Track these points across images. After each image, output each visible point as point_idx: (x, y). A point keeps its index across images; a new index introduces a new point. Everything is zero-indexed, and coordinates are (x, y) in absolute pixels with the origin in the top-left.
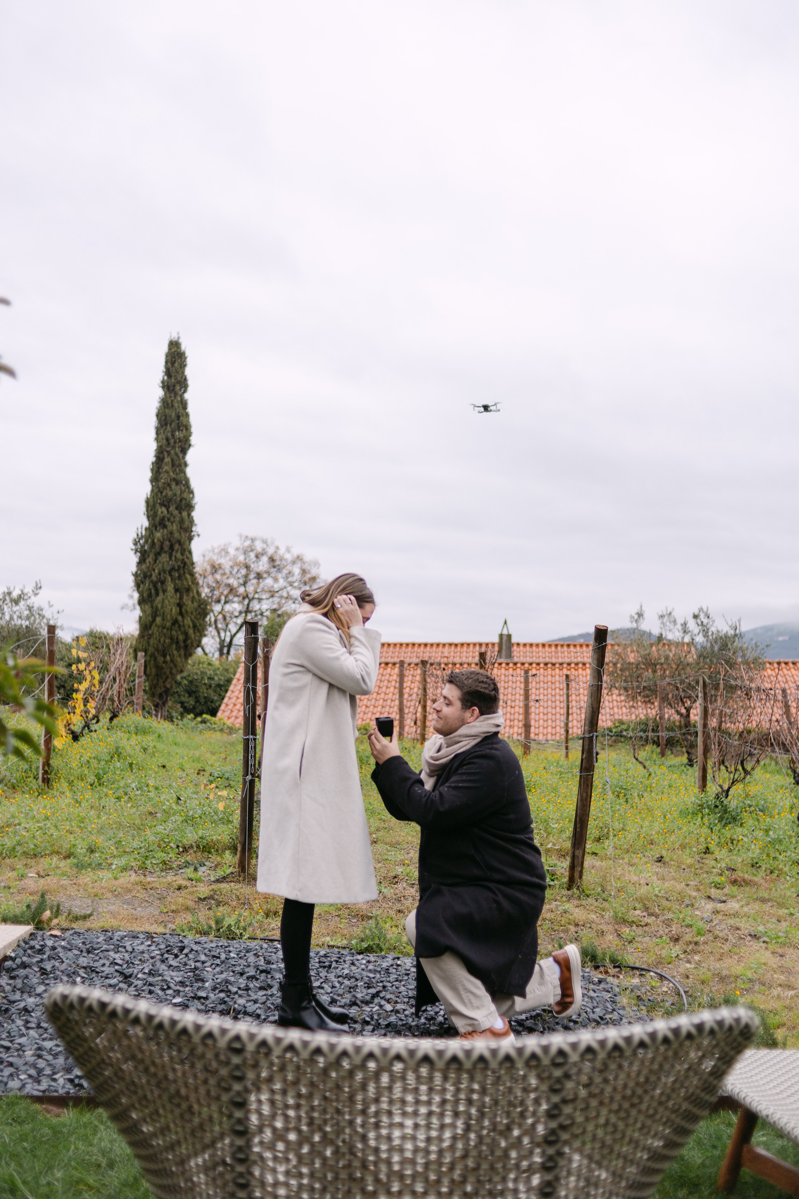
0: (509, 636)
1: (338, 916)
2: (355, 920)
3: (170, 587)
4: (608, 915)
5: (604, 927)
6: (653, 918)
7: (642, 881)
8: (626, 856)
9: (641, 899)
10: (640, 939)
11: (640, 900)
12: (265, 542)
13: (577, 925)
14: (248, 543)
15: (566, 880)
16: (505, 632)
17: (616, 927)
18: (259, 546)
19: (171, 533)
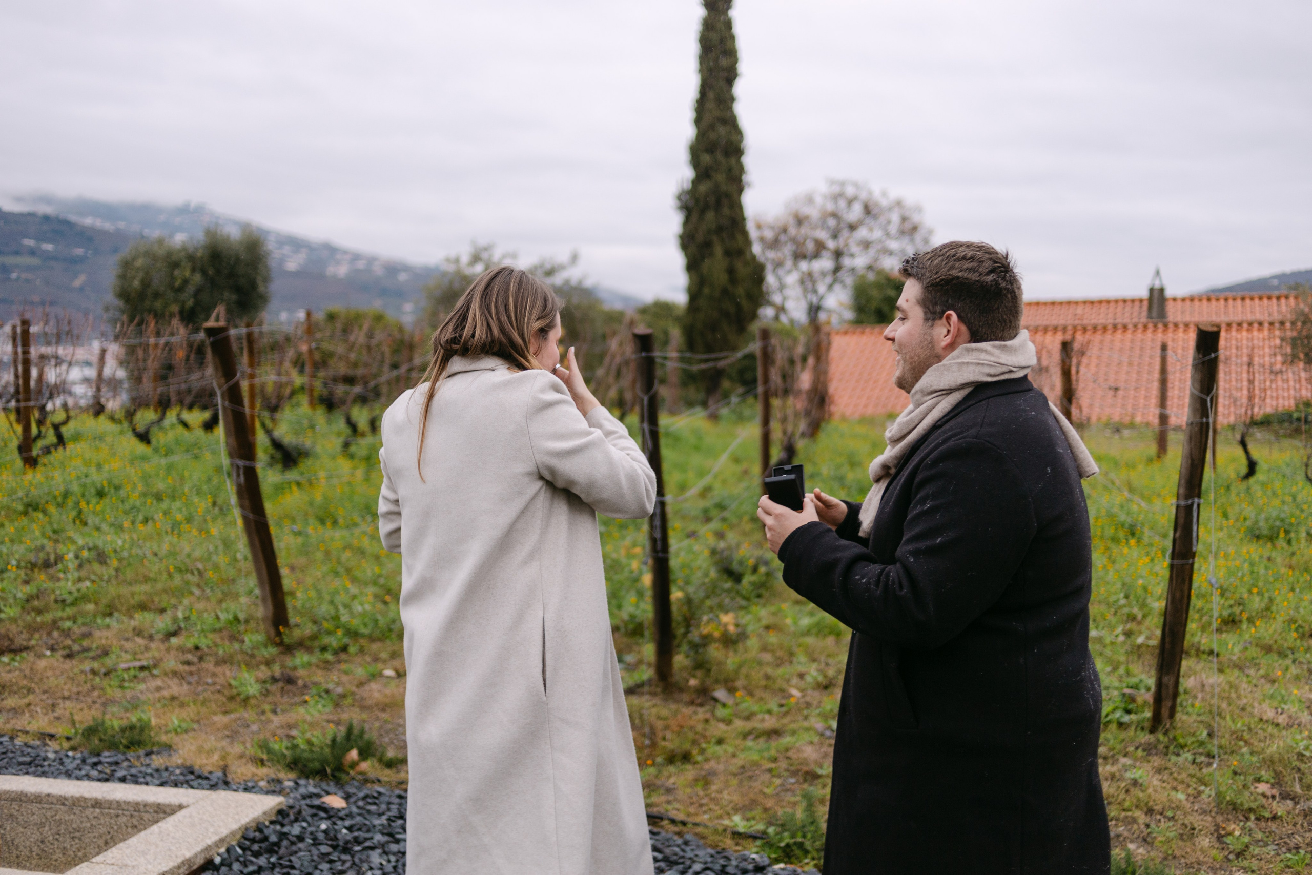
0: (1162, 290)
1: (770, 771)
2: (793, 780)
3: (718, 250)
4: (1208, 792)
5: (1195, 820)
6: (1290, 803)
7: (1282, 719)
8: (1264, 661)
9: (1272, 762)
10: (1257, 851)
11: (1270, 762)
12: (856, 185)
13: (1150, 812)
14: (836, 189)
15: (1148, 714)
16: (1157, 285)
17: (1219, 819)
18: (850, 191)
19: (717, 185)
